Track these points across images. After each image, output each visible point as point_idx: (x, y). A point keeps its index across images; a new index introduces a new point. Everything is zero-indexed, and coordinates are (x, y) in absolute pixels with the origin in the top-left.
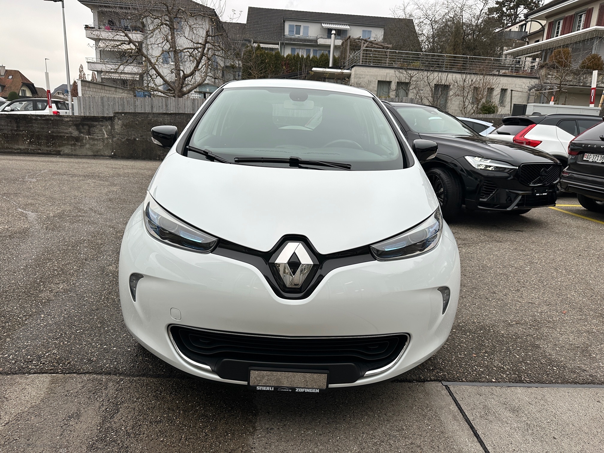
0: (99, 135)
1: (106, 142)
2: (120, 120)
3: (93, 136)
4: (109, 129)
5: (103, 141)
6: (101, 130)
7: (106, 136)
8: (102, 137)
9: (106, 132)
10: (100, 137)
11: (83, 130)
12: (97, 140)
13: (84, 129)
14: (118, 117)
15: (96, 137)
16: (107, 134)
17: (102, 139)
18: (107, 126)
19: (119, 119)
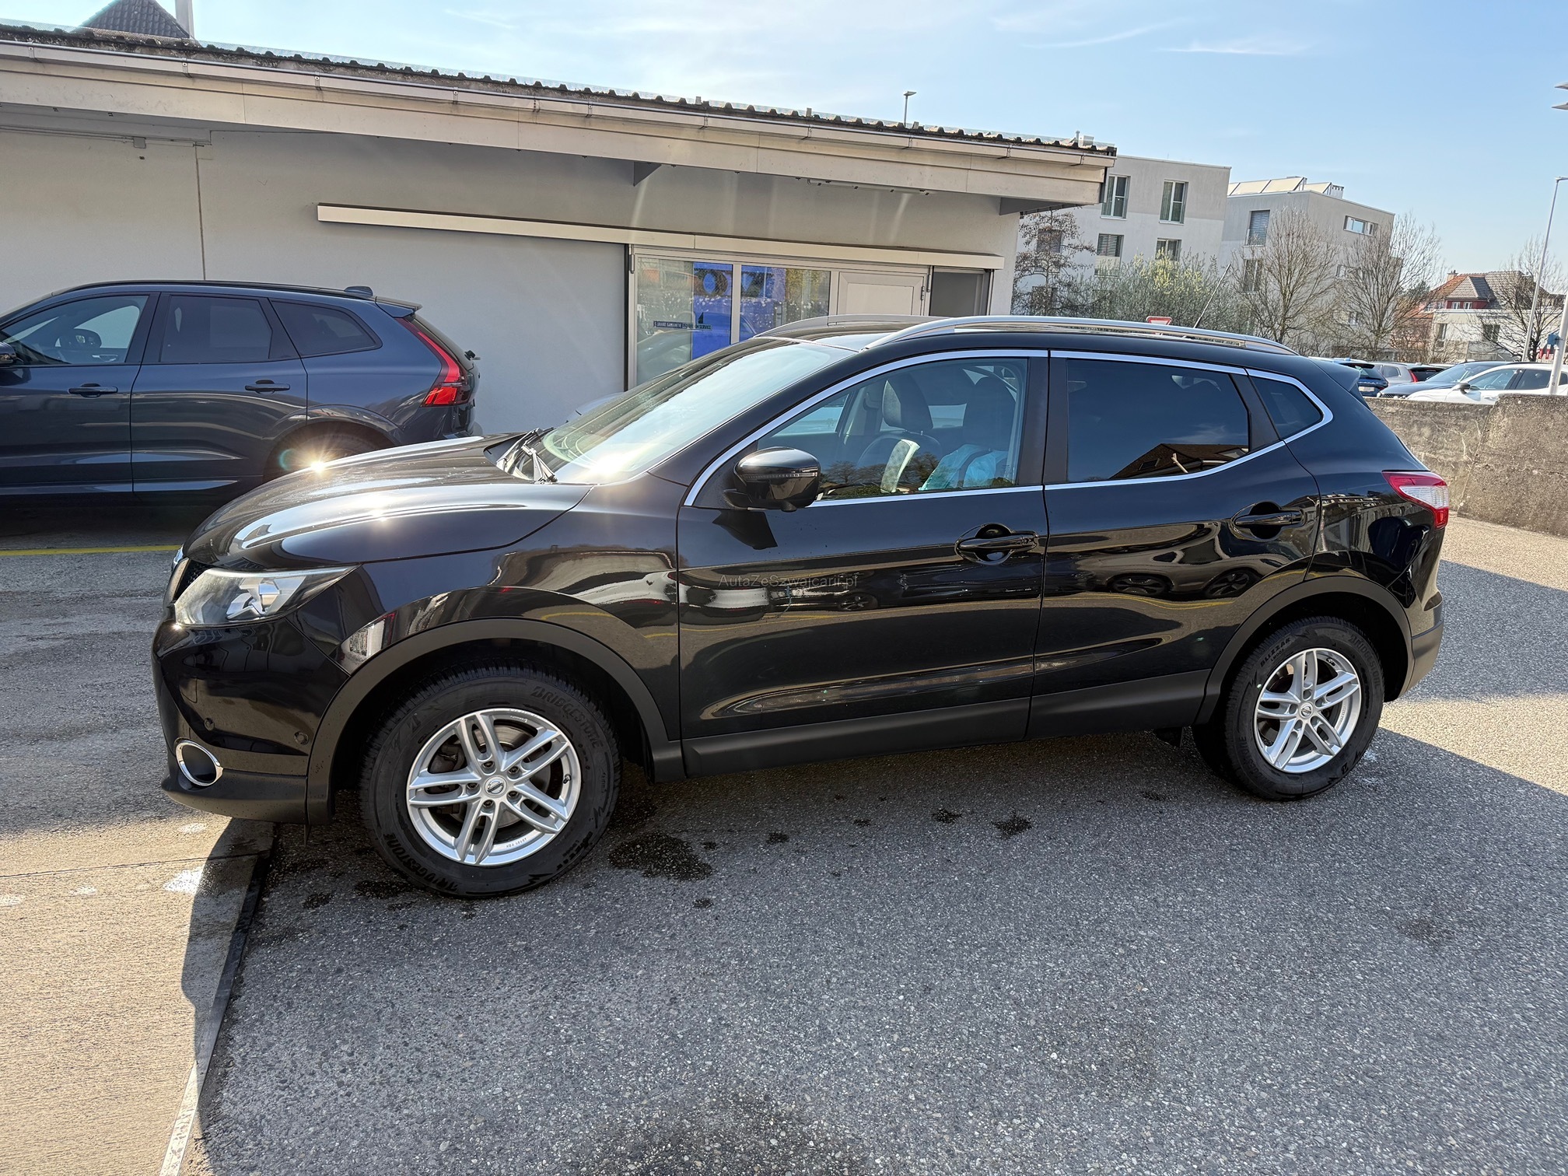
0: (1449, 453)
1: (1461, 472)
2: (1508, 416)
3: (1435, 454)
4: (1476, 439)
5: (1455, 471)
6: (1458, 441)
7: (1465, 458)
8: (1454, 459)
9: (1468, 446)
10: (1450, 459)
11: (1416, 438)
12: (1442, 464)
13: (1420, 435)
14: (1504, 408)
15: (1442, 457)
16: (1468, 451)
17: (1455, 464)
18: (1475, 430)
19: (1504, 412)
